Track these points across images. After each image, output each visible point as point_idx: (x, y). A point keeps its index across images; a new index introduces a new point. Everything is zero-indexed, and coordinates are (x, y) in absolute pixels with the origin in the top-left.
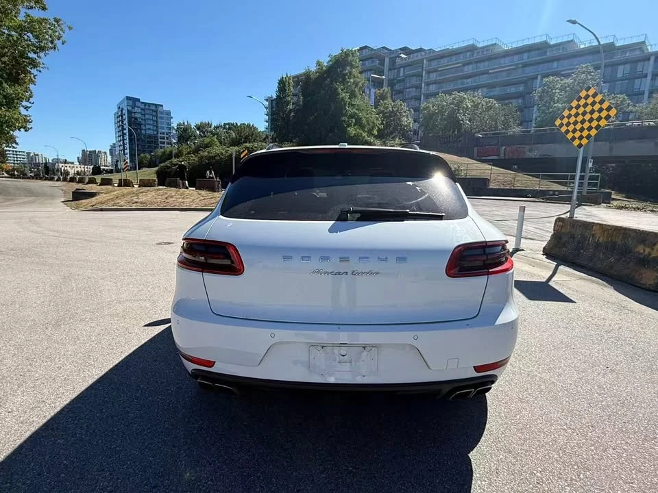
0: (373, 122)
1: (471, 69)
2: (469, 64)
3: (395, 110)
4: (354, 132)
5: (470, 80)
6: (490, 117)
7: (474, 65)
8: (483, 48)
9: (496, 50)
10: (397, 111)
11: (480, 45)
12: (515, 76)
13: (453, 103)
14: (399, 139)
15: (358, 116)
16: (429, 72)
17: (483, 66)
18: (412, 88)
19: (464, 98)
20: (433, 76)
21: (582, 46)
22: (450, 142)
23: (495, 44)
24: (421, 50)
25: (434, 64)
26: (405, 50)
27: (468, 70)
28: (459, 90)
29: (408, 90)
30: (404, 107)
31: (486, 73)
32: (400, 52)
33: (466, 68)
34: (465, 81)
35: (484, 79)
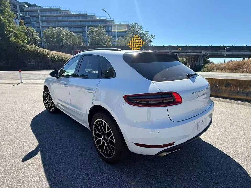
0: (24, 36)
1: (61, 19)
2: (60, 16)
3: (30, 31)
4: (14, 40)
5: (61, 23)
6: (74, 39)
7: (62, 17)
8: (64, 11)
9: (69, 13)
10: (30, 32)
11: (63, 10)
12: (78, 24)
13: (57, 32)
14: (34, 45)
15: (15, 32)
16: (42, 17)
17: (66, 19)
18: (35, 22)
19: (62, 30)
20: (44, 19)
21: (97, 18)
22: (62, 48)
23: (68, 11)
24: (35, 6)
25: (44, 13)
26: (27, 3)
27: (60, 19)
28: (59, 27)
29: (32, 23)
30: (34, 31)
31: (67, 21)
32: (24, 4)
33: (58, 18)
34: (59, 23)
35: (66, 24)
